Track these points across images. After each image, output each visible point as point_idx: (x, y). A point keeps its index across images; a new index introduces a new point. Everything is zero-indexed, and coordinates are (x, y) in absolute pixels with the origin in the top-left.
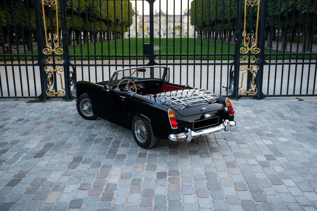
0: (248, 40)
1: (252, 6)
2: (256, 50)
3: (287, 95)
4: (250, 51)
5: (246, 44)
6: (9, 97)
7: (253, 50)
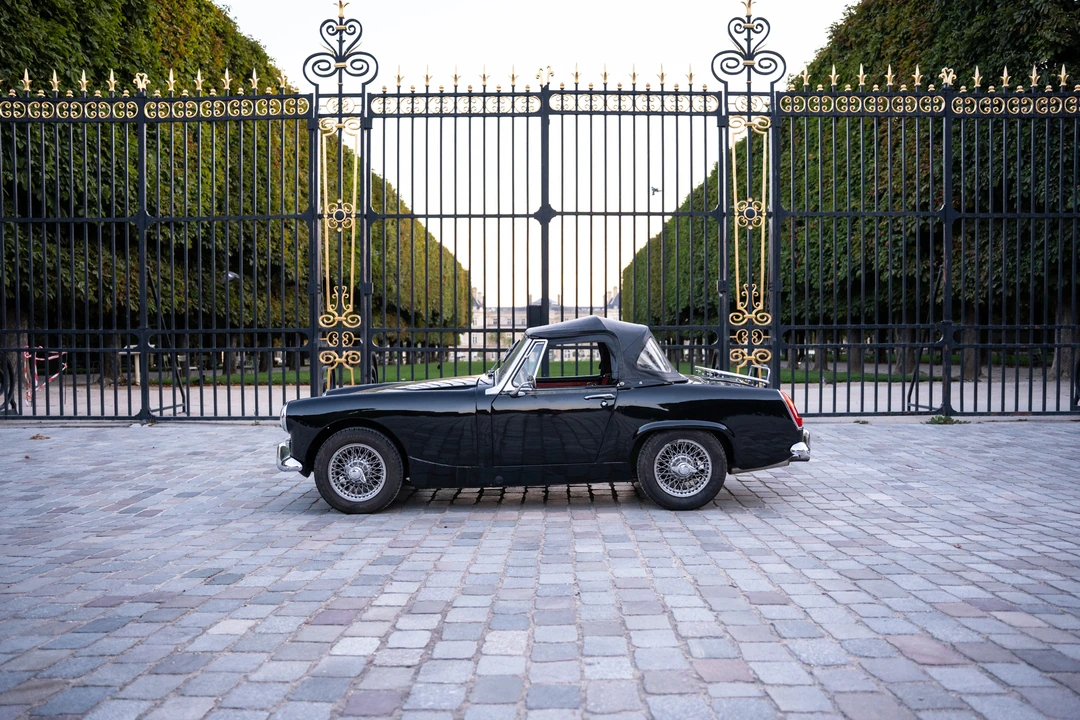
0: (745, 297)
1: (751, 228)
2: (762, 317)
3: (834, 414)
4: (750, 320)
5: (742, 305)
6: (243, 418)
7: (756, 319)
